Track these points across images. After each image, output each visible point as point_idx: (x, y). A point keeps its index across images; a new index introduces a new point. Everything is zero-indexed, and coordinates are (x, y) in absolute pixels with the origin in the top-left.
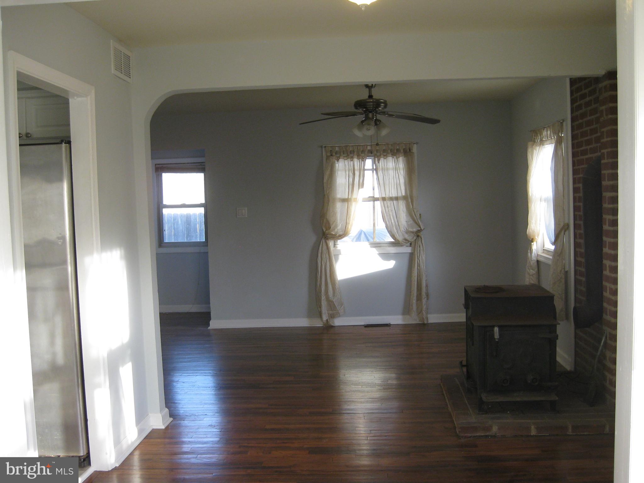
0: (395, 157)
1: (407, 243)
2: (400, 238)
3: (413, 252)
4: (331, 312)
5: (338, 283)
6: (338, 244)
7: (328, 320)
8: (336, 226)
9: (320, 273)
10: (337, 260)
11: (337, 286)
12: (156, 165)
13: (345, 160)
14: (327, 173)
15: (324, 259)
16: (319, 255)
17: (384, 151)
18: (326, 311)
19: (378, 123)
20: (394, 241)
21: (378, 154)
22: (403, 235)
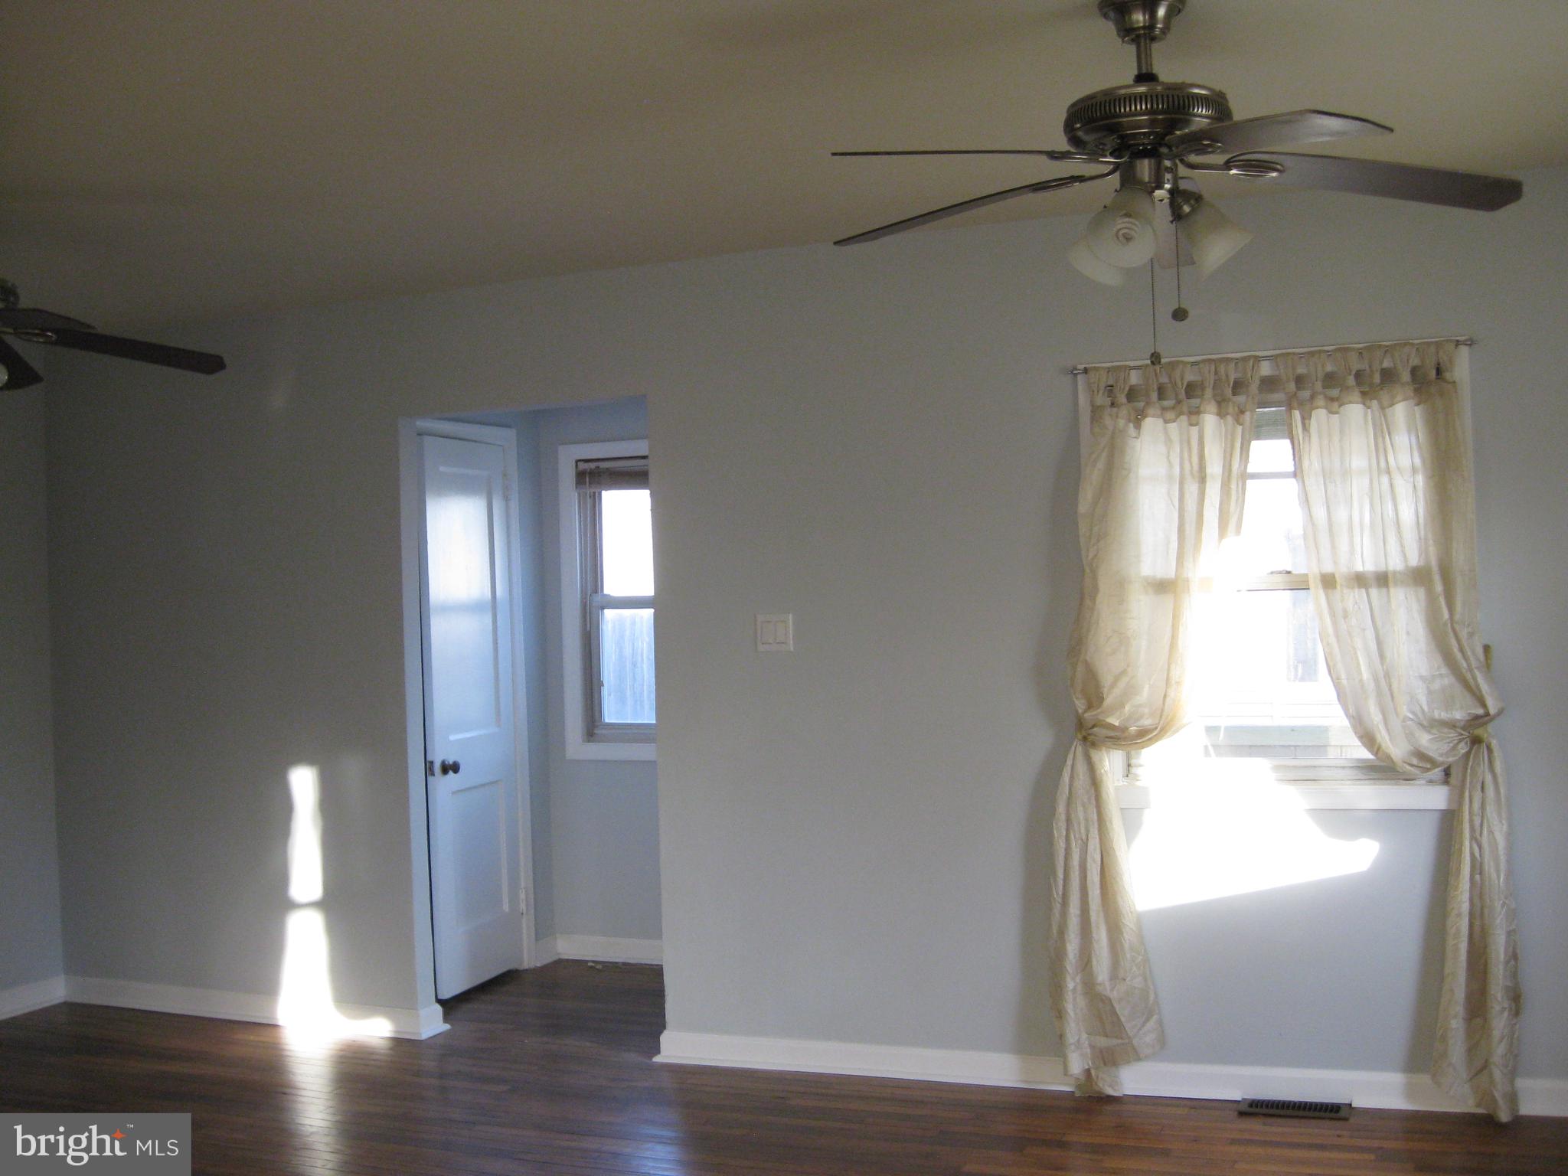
0: (1375, 403)
1: (1428, 770)
2: (1397, 750)
3: (1454, 806)
4: (1102, 1042)
5: (1131, 925)
6: (1141, 766)
7: (1093, 1072)
8: (1131, 691)
9: (1060, 883)
10: (1132, 828)
11: (1128, 937)
12: (577, 461)
13: (1166, 422)
14: (1093, 476)
15: (1079, 824)
16: (1061, 809)
17: (1330, 380)
18: (1084, 1036)
19: (1186, 209)
20: (1371, 756)
21: (1306, 394)
22: (1410, 736)
